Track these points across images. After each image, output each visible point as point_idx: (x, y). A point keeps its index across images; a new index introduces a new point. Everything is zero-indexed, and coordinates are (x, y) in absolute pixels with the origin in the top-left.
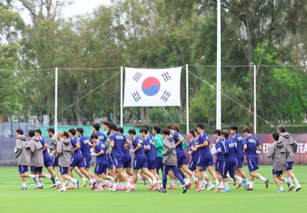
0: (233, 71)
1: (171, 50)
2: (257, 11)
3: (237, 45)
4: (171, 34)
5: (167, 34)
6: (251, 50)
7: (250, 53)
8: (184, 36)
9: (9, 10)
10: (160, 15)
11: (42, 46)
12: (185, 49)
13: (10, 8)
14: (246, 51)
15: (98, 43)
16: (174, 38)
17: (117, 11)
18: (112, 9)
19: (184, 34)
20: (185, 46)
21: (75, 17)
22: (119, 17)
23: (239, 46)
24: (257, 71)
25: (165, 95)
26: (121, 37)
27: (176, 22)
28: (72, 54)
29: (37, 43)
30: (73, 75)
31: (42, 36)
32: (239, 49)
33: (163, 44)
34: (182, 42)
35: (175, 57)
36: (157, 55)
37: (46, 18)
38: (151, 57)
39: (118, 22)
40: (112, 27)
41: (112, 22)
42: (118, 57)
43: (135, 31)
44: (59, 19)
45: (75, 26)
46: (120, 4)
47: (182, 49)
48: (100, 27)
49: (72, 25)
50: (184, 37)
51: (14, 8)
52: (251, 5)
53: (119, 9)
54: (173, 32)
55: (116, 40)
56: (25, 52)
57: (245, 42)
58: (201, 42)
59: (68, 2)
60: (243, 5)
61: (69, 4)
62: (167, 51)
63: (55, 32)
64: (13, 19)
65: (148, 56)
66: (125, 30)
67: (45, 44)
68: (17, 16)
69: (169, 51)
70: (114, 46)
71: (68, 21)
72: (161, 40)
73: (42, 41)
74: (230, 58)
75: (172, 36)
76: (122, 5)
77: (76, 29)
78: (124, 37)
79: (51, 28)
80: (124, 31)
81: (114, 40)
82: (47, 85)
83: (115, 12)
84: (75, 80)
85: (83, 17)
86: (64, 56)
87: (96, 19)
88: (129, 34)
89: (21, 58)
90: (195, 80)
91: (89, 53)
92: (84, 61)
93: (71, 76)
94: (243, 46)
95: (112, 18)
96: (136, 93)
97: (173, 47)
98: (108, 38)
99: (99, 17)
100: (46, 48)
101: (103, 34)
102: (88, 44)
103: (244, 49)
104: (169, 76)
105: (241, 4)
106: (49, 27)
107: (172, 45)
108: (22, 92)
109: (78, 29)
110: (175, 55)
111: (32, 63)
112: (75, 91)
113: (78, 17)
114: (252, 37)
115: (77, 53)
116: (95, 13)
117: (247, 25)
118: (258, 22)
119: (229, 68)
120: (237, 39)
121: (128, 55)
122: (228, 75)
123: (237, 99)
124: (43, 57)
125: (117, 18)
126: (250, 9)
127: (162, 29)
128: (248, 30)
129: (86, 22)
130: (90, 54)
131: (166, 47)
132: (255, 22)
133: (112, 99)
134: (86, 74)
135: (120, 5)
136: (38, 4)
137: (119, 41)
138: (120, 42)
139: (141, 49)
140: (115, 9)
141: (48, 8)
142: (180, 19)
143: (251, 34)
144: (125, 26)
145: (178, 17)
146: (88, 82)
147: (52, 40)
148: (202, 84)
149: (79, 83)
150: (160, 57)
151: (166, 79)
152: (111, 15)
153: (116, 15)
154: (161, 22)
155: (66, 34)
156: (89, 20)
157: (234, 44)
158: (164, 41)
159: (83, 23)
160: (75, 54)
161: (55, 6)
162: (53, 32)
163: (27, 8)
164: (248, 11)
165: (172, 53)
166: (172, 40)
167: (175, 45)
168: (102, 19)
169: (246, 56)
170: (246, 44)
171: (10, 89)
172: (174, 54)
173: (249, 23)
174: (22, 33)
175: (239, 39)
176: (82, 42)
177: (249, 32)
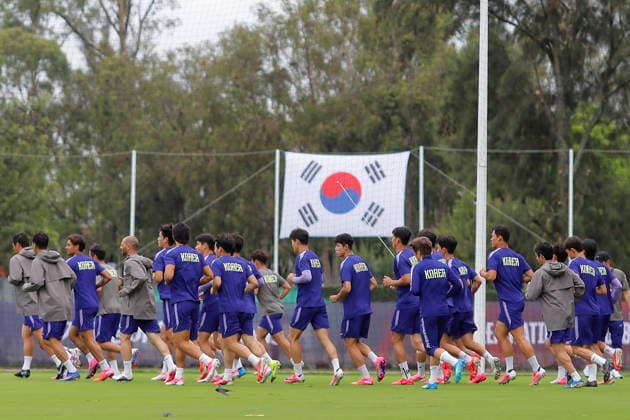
0: (522, 162)
1: (389, 124)
2: (577, 31)
3: (532, 106)
4: (390, 91)
5: (381, 89)
6: (564, 116)
7: (561, 123)
8: (418, 95)
9: (35, 36)
10: (366, 48)
11: (107, 113)
12: (420, 123)
13: (38, 31)
14: (552, 120)
15: (230, 108)
16: (397, 98)
17: (272, 38)
18: (261, 35)
19: (419, 91)
20: (420, 116)
21: (180, 50)
22: (277, 52)
23: (537, 106)
24: (577, 162)
25: (370, 213)
26: (280, 96)
27: (401, 64)
28: (172, 132)
29: (96, 107)
30: (174, 179)
31: (107, 91)
32: (538, 113)
33: (372, 113)
34: (414, 108)
35: (400, 140)
36: (358, 136)
37: (117, 54)
38: (347, 139)
39: (275, 63)
40: (260, 73)
41: (261, 63)
42: (274, 139)
43: (311, 84)
44: (145, 56)
45: (181, 71)
46: (279, 23)
47: (413, 123)
48: (234, 75)
49: (174, 69)
50: (420, 98)
51: (47, 32)
52: (564, 16)
53: (276, 34)
54: (394, 86)
55: (269, 102)
56: (70, 129)
57: (550, 99)
58: (453, 99)
59: (165, 22)
60: (546, 17)
61: (168, 26)
62: (380, 127)
63: (137, 85)
64: (43, 55)
65: (340, 139)
66: (290, 80)
67: (113, 110)
68: (53, 50)
69: (385, 127)
70: (265, 115)
71: (165, 59)
72: (368, 103)
73: (106, 103)
74: (517, 134)
75: (392, 95)
76: (283, 26)
77: (183, 77)
78: (288, 95)
79: (127, 75)
80: (287, 83)
81: (264, 103)
82: (117, 199)
83: (268, 40)
84: (178, 189)
85: (199, 52)
86: (156, 136)
87: (225, 55)
88: (299, 89)
89: (60, 141)
90: (443, 192)
91: (210, 130)
92: (199, 148)
93: (170, 180)
94: (546, 106)
95: (261, 54)
96: (307, 208)
97: (395, 118)
98: (252, 98)
99: (232, 53)
100: (117, 118)
101: (240, 89)
102: (209, 110)
103: (548, 113)
104: (381, 172)
105: (542, 14)
106: (123, 73)
107: (393, 114)
108: (63, 216)
109: (187, 77)
110: (398, 137)
111: (86, 153)
112: (178, 213)
113: (188, 50)
114: (565, 87)
115: (184, 129)
116: (223, 43)
117: (556, 60)
118: (580, 55)
119: (514, 155)
120: (531, 91)
121: (296, 134)
122: (513, 171)
123: (533, 225)
124: (111, 139)
125: (272, 54)
126: (562, 25)
127: (370, 79)
128: (558, 71)
129: (204, 64)
130: (212, 134)
131: (379, 120)
132: (572, 55)
133: (260, 233)
134: (204, 177)
135: (278, 26)
136: (99, 26)
137: (276, 104)
138: (278, 107)
139: (324, 124)
140: (268, 35)
141: (123, 34)
142: (410, 57)
143: (563, 81)
144: (290, 71)
145: (408, 52)
146: (206, 194)
147: (129, 100)
148: (457, 201)
149: (187, 196)
150: (365, 140)
151: (375, 177)
152: (258, 47)
153: (269, 46)
154: (368, 63)
155: (161, 88)
156: (212, 59)
157: (525, 103)
158: (374, 106)
159: (198, 65)
160: (180, 131)
161: (137, 30)
162: (133, 85)
163: (76, 31)
164: (558, 29)
165: (392, 132)
166: (392, 104)
167: (400, 115)
168: (239, 55)
169: (552, 130)
170: (552, 104)
171: (30, 197)
172: (395, 134)
173: (559, 57)
174: (64, 87)
175: (538, 92)
176: (194, 104)
177: (560, 77)
